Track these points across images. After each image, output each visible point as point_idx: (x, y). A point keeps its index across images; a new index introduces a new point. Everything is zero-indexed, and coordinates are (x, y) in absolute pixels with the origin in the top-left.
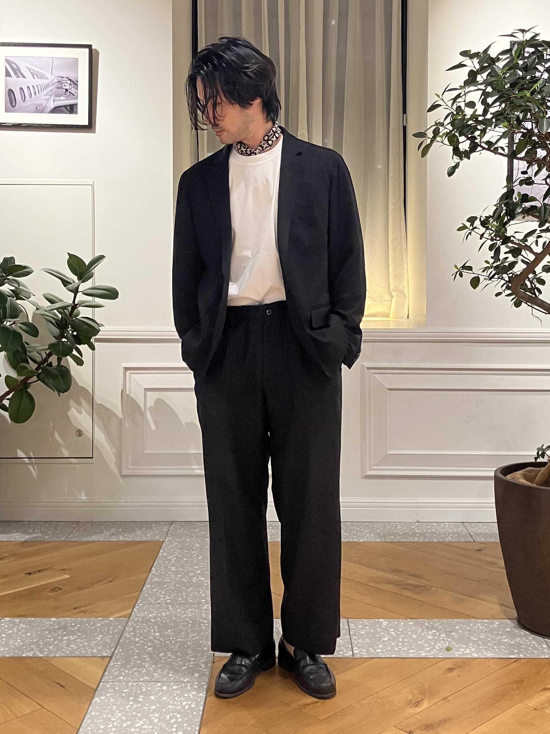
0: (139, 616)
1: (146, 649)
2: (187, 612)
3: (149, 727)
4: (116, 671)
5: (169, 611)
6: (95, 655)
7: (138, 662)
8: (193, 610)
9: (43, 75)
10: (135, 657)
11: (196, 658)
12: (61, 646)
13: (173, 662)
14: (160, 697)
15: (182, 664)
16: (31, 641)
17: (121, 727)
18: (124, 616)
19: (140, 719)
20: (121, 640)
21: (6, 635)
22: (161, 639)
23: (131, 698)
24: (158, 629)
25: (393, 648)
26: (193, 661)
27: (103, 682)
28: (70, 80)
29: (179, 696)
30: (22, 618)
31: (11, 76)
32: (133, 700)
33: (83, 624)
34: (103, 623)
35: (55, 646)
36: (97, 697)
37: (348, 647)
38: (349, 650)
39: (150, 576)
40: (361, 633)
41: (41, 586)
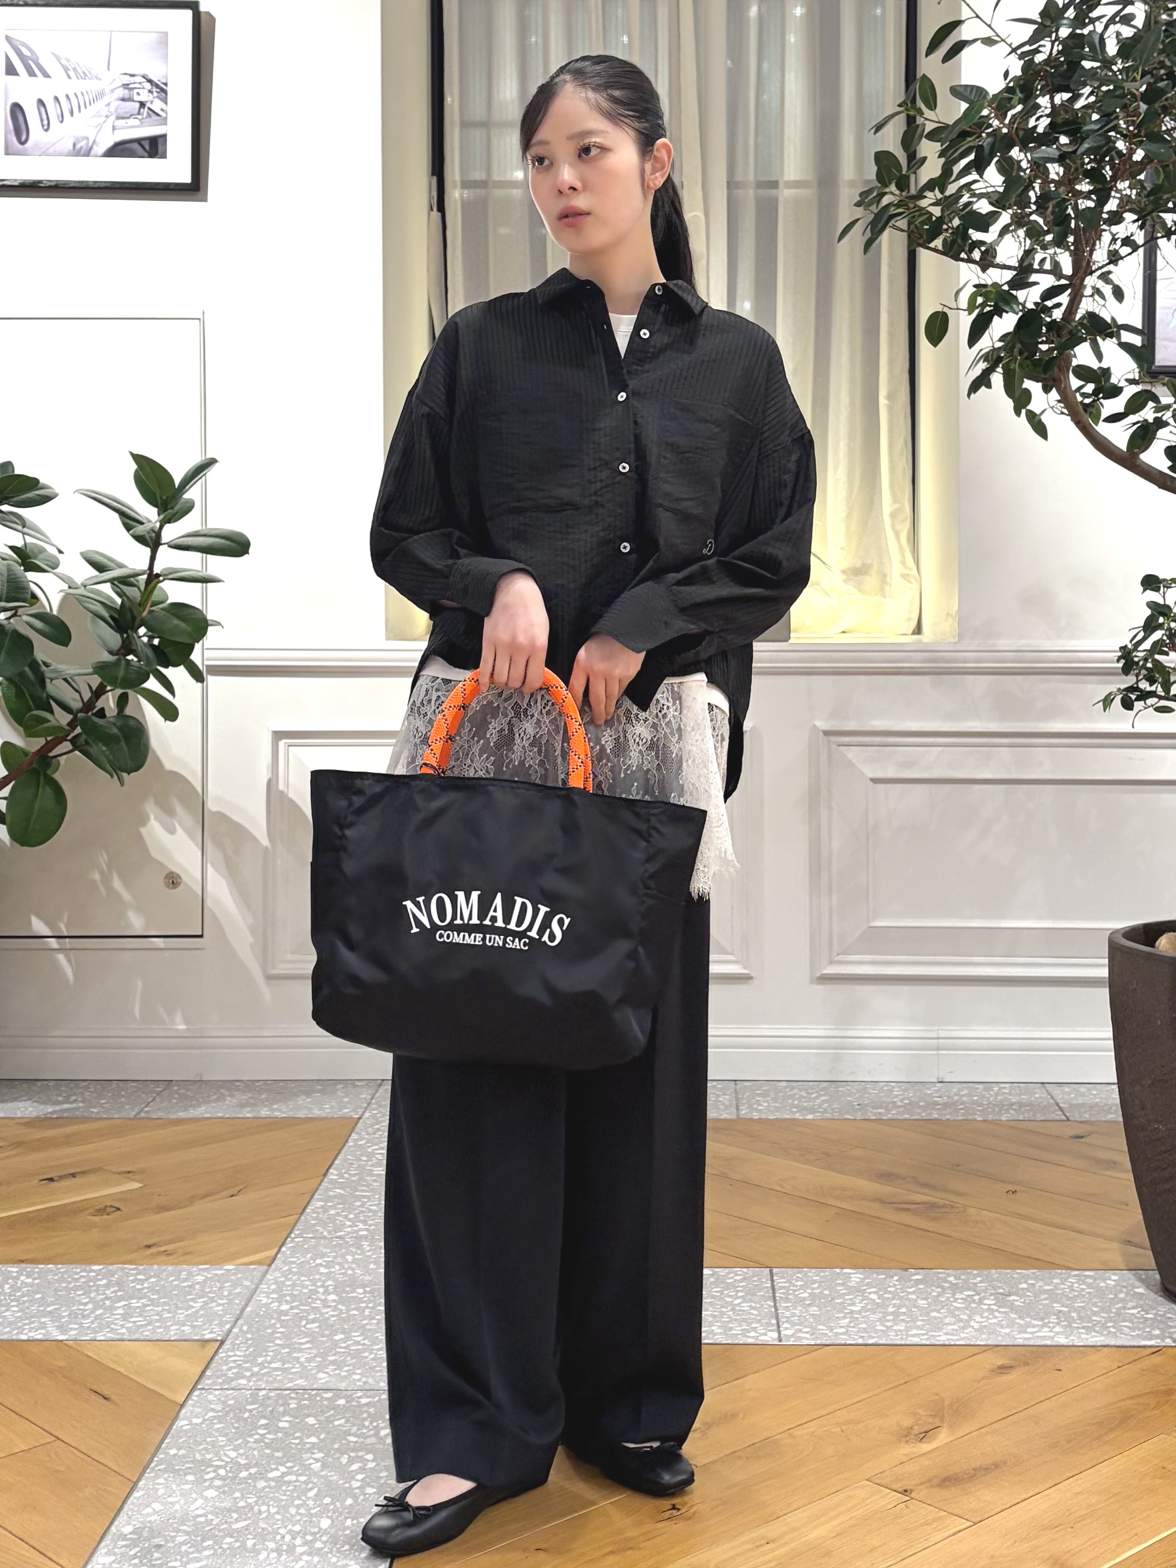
0: (294, 1262)
1: (304, 1326)
3: (300, 1478)
4: (231, 1368)
5: (363, 1253)
6: (186, 1337)
7: (283, 1351)
10: (278, 1342)
12: (109, 1320)
13: (364, 1351)
14: (329, 1421)
16: (42, 1308)
17: (234, 1478)
18: (259, 1263)
19: (280, 1464)
20: (249, 1309)
22: (340, 1307)
23: (263, 1422)
24: (335, 1287)
25: (871, 1325)
27: (201, 1389)
28: (150, 81)
29: (374, 1417)
30: (25, 1266)
32: (267, 1424)
33: (164, 1275)
34: (209, 1276)
35: (96, 1318)
36: (183, 1419)
37: (769, 1324)
38: (770, 1328)
39: (324, 1184)
40: (800, 1295)
41: (75, 1203)
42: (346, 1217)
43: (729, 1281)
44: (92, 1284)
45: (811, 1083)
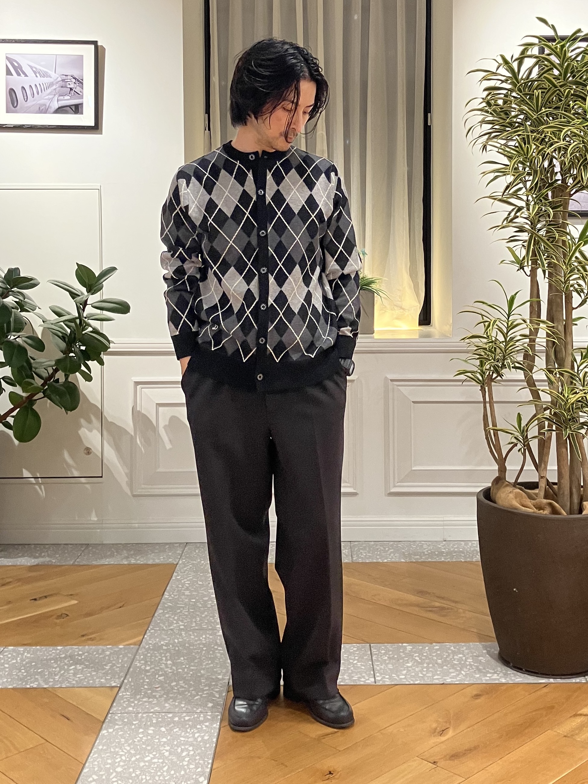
0: (150, 644)
1: (157, 678)
2: (201, 638)
3: (159, 761)
4: (124, 702)
5: (182, 637)
6: (103, 685)
7: (148, 692)
8: (208, 636)
9: (46, 73)
10: (146, 687)
11: (209, 687)
12: (67, 676)
13: (185, 691)
14: (171, 729)
15: (195, 693)
16: (36, 670)
17: (129, 761)
18: (135, 644)
19: (150, 753)
20: (131, 669)
21: (9, 665)
22: (174, 668)
23: (141, 730)
24: (170, 657)
25: (417, 674)
26: (206, 690)
27: (111, 713)
28: (75, 78)
29: (191, 727)
30: (25, 647)
31: (12, 75)
32: (143, 732)
33: (91, 652)
34: (112, 651)
35: (61, 676)
36: (104, 730)
37: (370, 674)
38: (371, 676)
39: (162, 600)
40: (384, 658)
41: (47, 612)
42: (174, 618)
43: (351, 651)
44: (58, 657)
45: (385, 542)
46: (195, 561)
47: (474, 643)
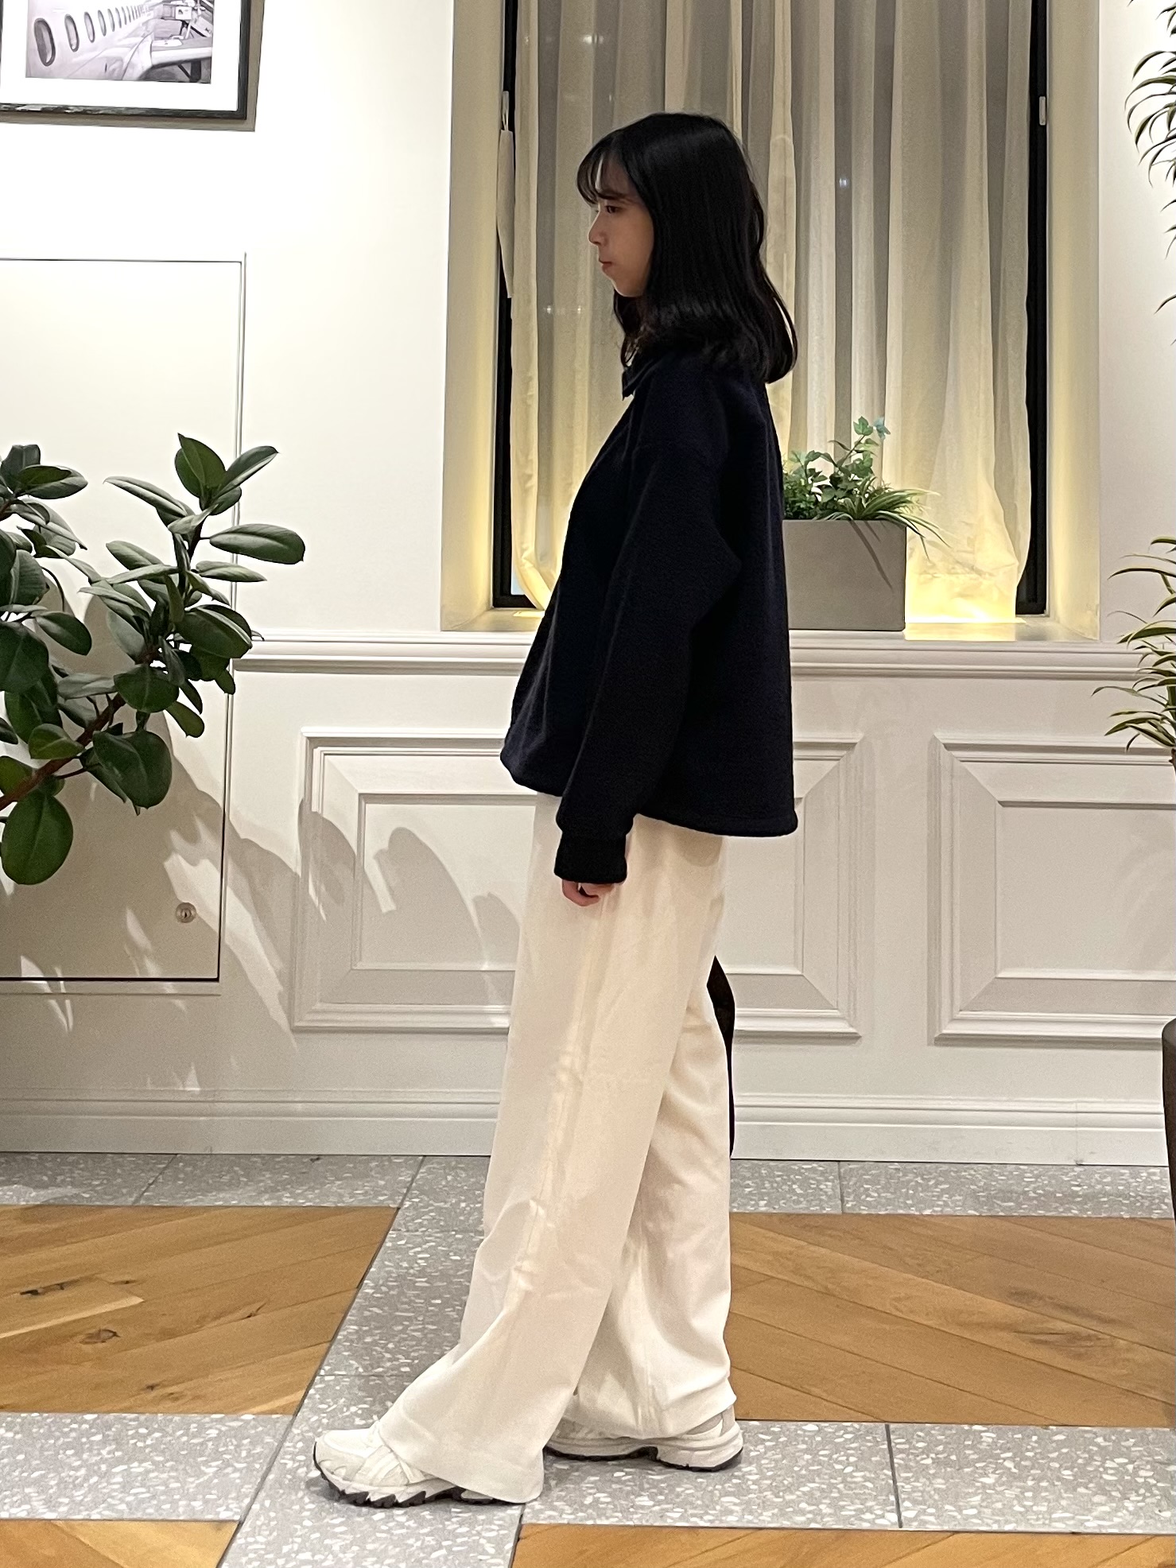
0: (323, 1411)
4: (252, 1560)
6: (196, 1517)
7: (313, 1536)
10: (306, 1523)
12: (105, 1491)
15: (433, 1543)
16: (25, 1474)
18: (283, 1410)
20: (271, 1477)
25: (1009, 1506)
26: (463, 1535)
30: (4, 1414)
33: (169, 1430)
34: (223, 1429)
35: (90, 1491)
37: (886, 1503)
38: (888, 1508)
39: (357, 1300)
40: (922, 1462)
41: (65, 1325)
42: (385, 1346)
43: (837, 1440)
44: (84, 1440)
45: (928, 1165)
46: (446, 1202)
47: (1155, 1429)
